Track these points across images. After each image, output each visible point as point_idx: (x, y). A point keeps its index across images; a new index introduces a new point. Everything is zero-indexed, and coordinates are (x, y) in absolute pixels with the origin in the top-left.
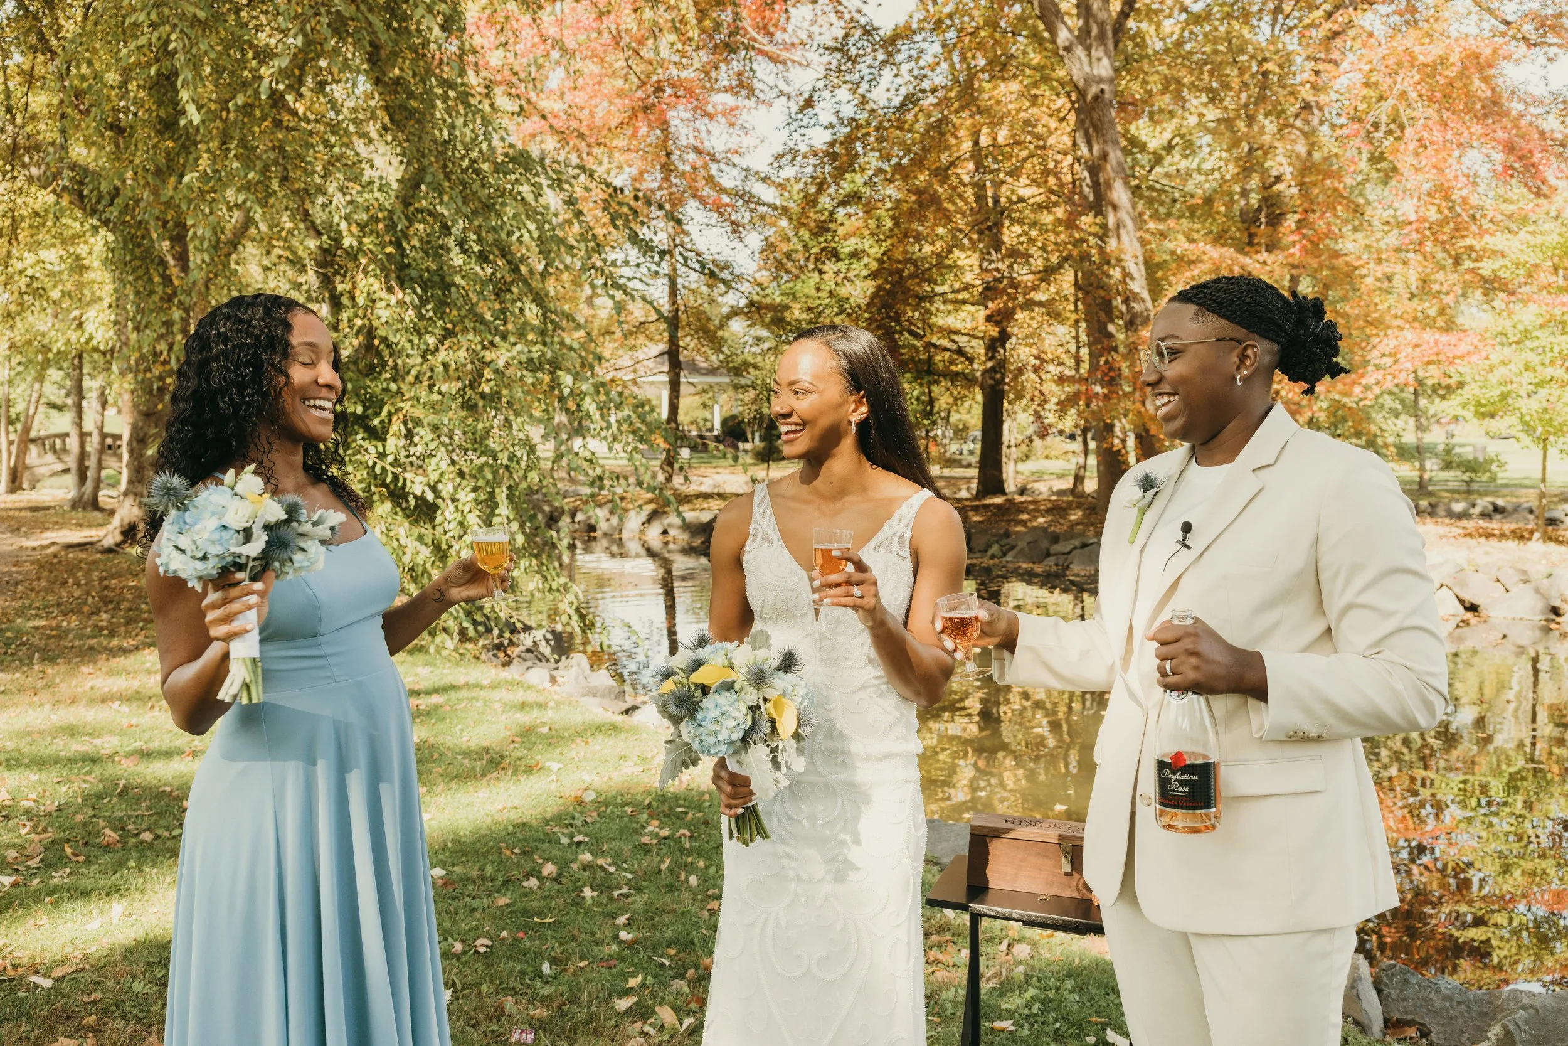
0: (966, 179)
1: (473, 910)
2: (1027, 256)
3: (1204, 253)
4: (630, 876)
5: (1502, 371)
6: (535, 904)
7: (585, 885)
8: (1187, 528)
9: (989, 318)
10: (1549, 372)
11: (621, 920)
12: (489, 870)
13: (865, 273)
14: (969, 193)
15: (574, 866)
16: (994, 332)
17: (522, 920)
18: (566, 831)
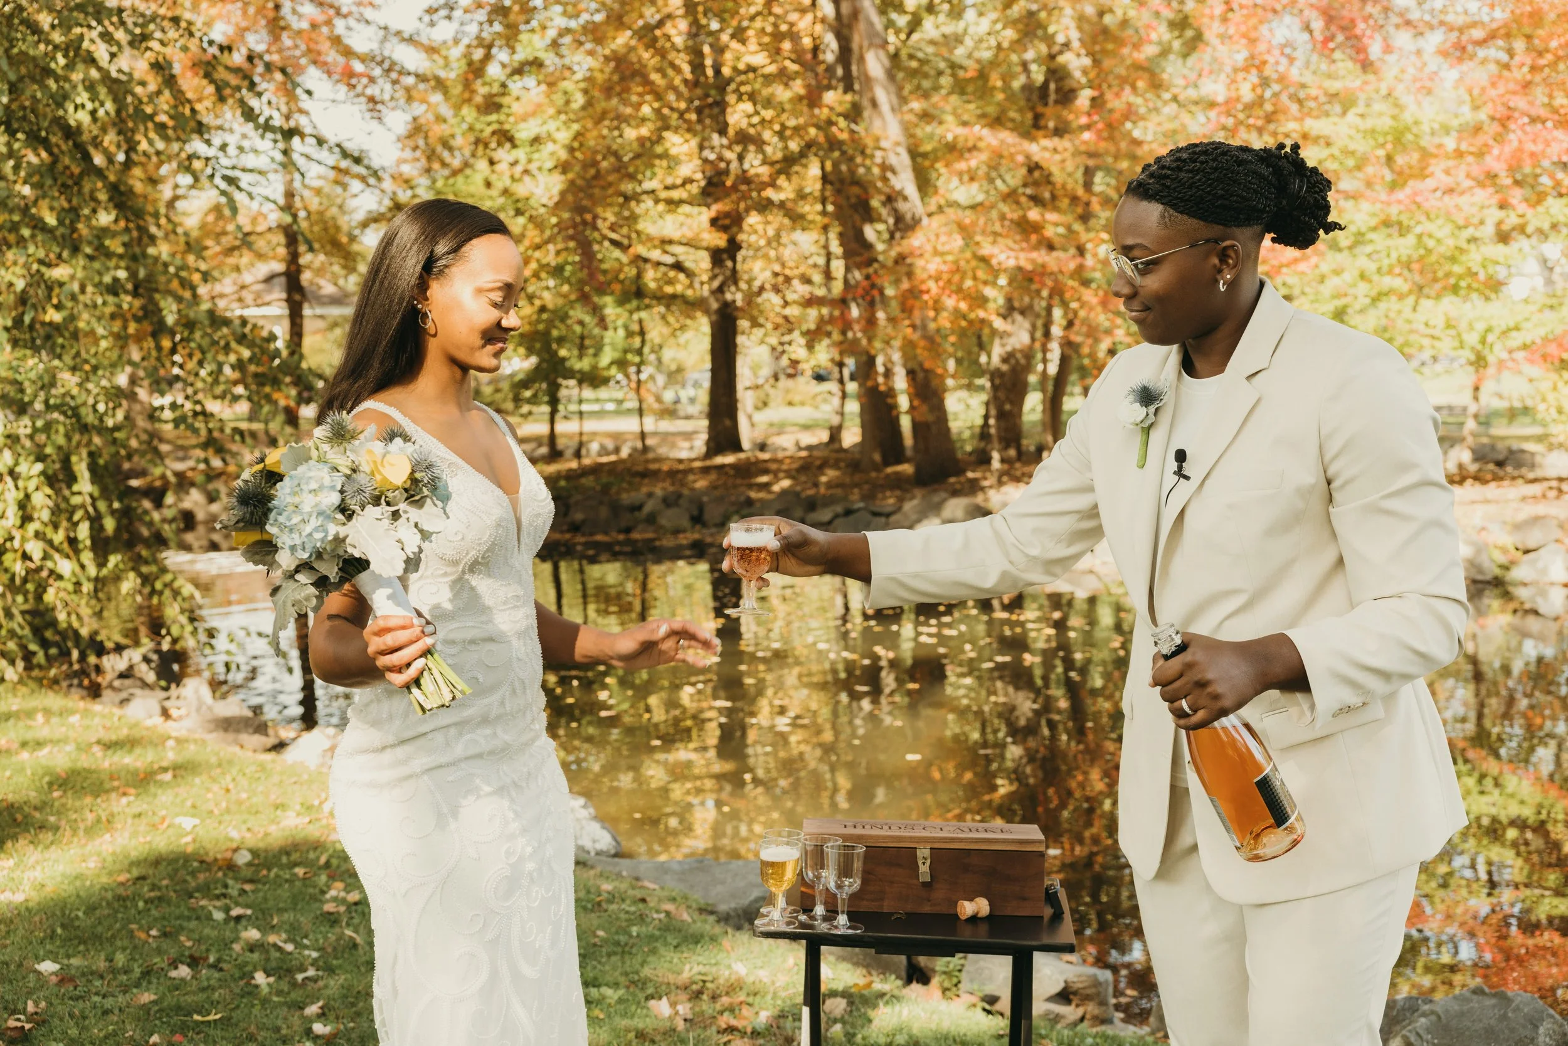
0: (679, 41)
1: (106, 1012)
2: (760, 143)
3: (980, 139)
4: (315, 954)
5: (1334, 282)
6: (189, 999)
7: (255, 970)
8: (1181, 456)
9: (714, 222)
10: (1388, 282)
11: (313, 1009)
12: (120, 959)
13: (550, 164)
14: (683, 62)
15: (237, 947)
16: (719, 240)
17: (176, 1020)
18: (218, 903)
